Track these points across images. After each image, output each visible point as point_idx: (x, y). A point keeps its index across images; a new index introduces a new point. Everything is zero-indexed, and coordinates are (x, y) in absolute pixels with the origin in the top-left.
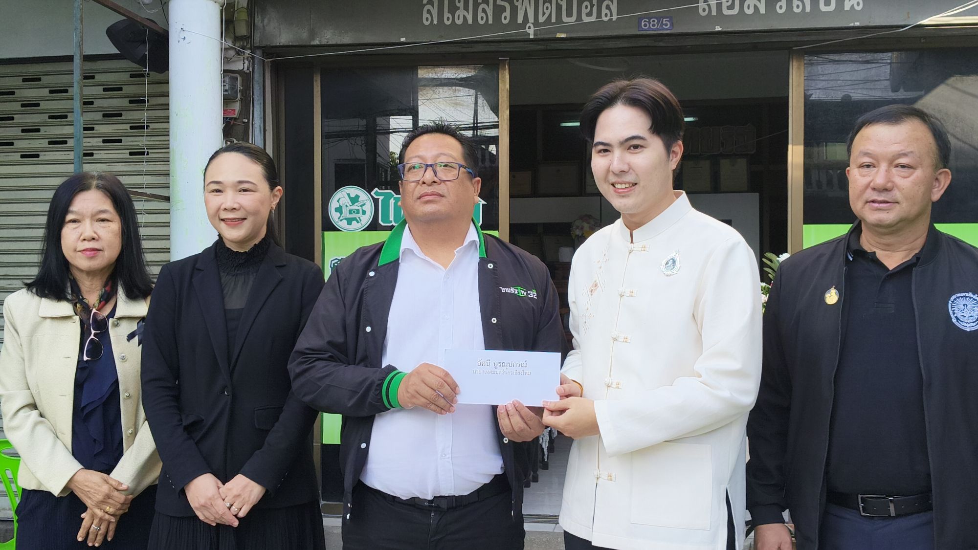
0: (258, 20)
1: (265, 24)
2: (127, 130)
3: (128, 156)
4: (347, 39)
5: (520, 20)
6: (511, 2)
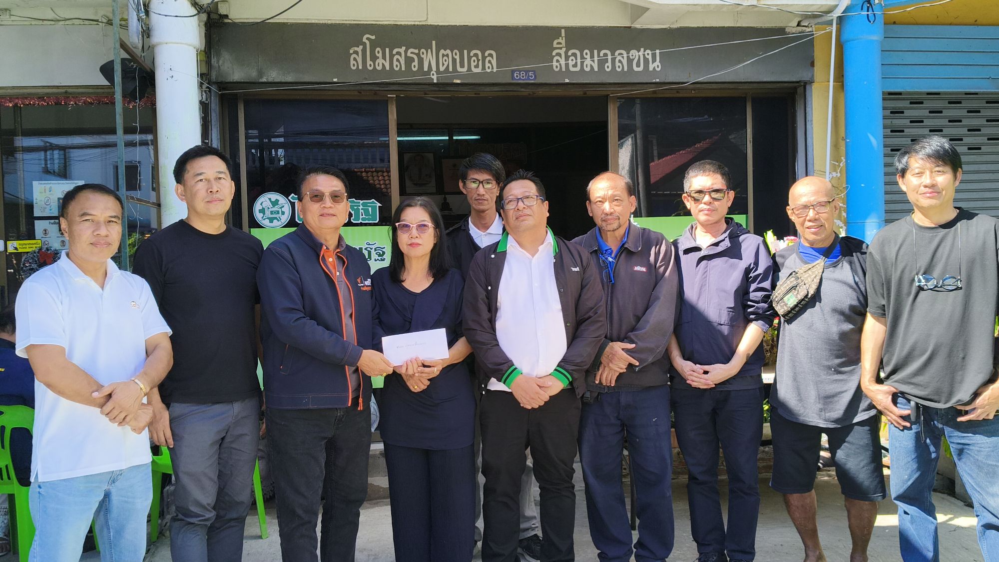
0: (214, 61)
1: (219, 64)
4: (290, 78)
5: (426, 69)
6: (418, 55)
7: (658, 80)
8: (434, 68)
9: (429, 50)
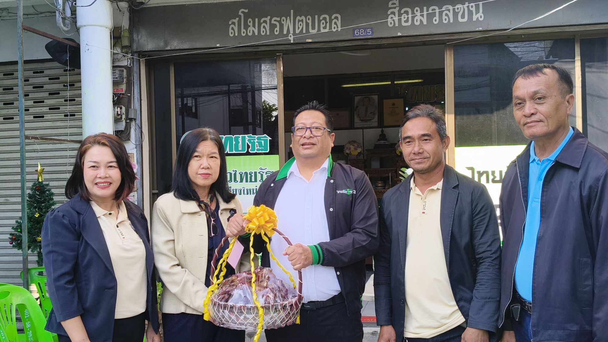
0: (135, 36)
1: (139, 39)
2: (62, 102)
3: (63, 117)
4: (186, 46)
5: (285, 32)
6: (279, 22)
7: (481, 29)
8: (292, 32)
9: (288, 17)
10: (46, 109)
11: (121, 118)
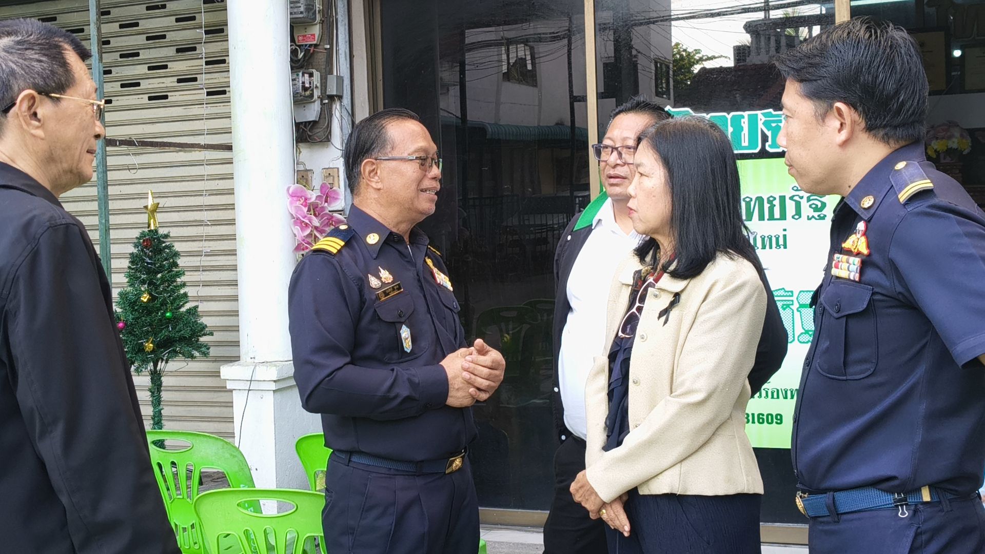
10: (171, 82)
11: (312, 96)
